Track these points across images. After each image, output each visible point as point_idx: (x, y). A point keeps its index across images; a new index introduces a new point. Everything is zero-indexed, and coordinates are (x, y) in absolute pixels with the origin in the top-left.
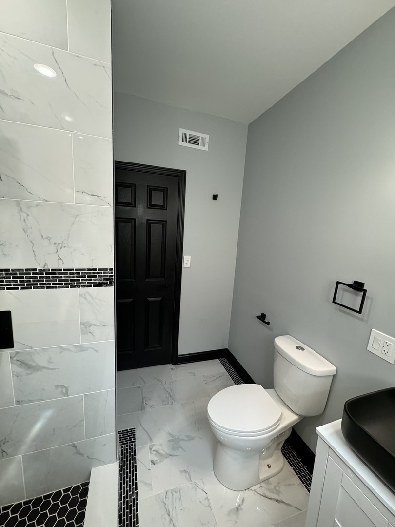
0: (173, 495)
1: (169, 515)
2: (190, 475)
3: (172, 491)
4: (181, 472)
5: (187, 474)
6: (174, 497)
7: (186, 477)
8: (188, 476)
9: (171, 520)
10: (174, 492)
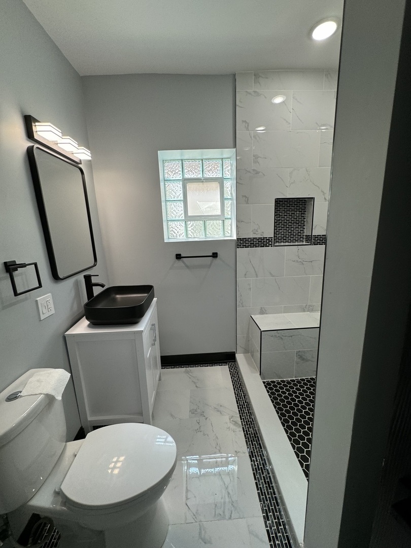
0: (224, 512)
1: (229, 493)
2: (200, 533)
3: (224, 518)
4: (210, 542)
5: (203, 537)
6: (222, 508)
7: (205, 532)
8: (203, 532)
9: (227, 488)
10: (222, 515)
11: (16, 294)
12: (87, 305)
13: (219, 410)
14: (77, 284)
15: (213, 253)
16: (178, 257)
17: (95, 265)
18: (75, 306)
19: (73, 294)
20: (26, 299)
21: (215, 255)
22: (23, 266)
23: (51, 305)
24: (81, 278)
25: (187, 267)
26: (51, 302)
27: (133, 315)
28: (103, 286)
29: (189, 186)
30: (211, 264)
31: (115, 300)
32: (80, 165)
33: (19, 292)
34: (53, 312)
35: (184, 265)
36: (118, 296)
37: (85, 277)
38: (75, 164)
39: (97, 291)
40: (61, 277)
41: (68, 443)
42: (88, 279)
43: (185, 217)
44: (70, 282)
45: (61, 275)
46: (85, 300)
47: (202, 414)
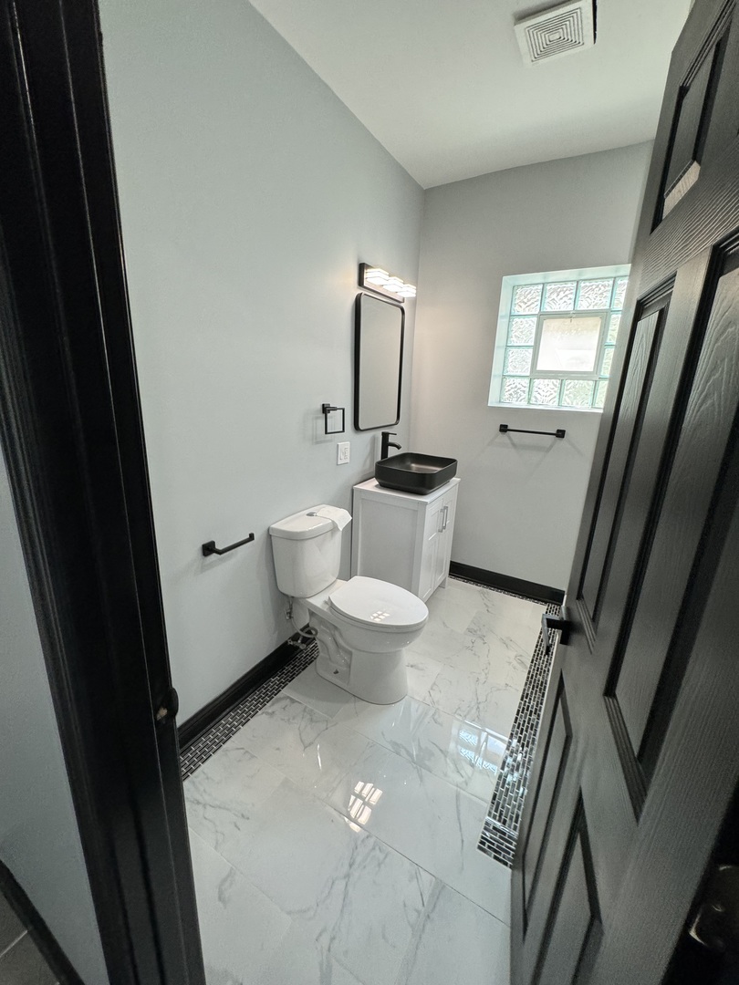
11: (326, 433)
12: (379, 463)
13: (506, 643)
14: (374, 440)
15: (558, 431)
16: (504, 429)
17: (396, 424)
18: (368, 462)
19: (369, 448)
20: (331, 441)
21: (560, 434)
22: (335, 409)
23: (348, 454)
24: (379, 434)
25: (514, 445)
26: (349, 450)
27: (421, 485)
28: (399, 447)
29: (546, 323)
30: (551, 446)
31: (409, 468)
32: (402, 305)
33: (328, 431)
34: (348, 461)
35: (509, 441)
36: (413, 465)
37: (383, 434)
38: (396, 303)
39: (392, 452)
40: (361, 428)
41: (339, 580)
42: (385, 436)
43: (532, 372)
44: (369, 435)
45: (361, 427)
46: (379, 458)
47: (482, 637)
